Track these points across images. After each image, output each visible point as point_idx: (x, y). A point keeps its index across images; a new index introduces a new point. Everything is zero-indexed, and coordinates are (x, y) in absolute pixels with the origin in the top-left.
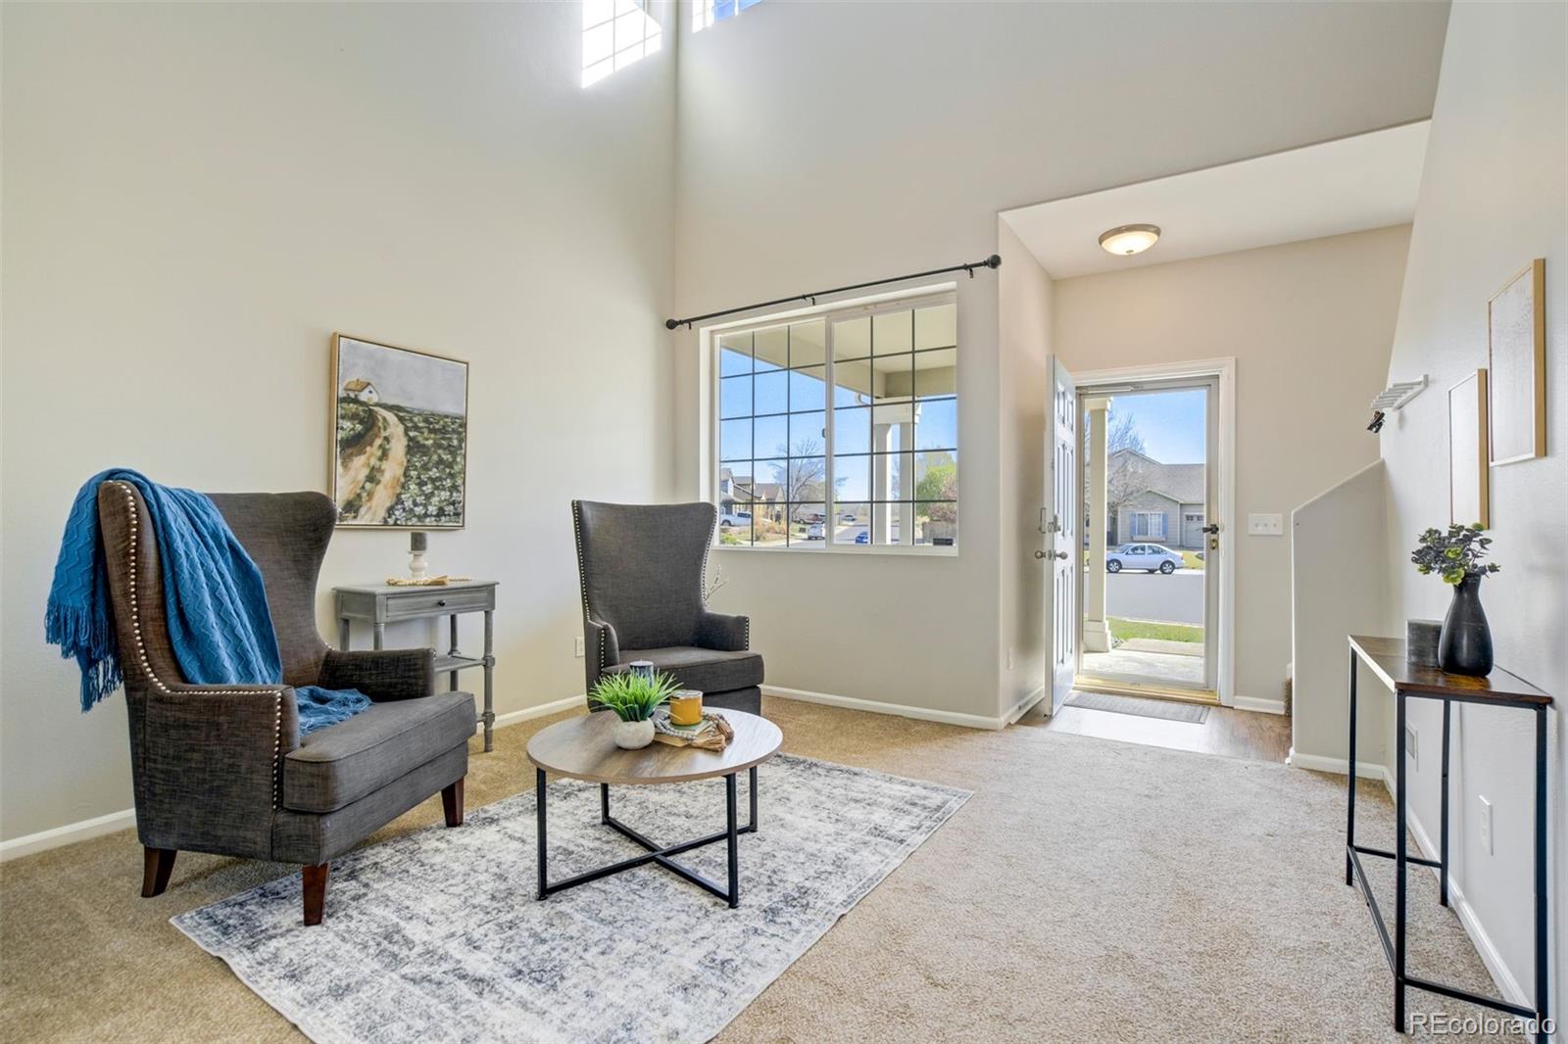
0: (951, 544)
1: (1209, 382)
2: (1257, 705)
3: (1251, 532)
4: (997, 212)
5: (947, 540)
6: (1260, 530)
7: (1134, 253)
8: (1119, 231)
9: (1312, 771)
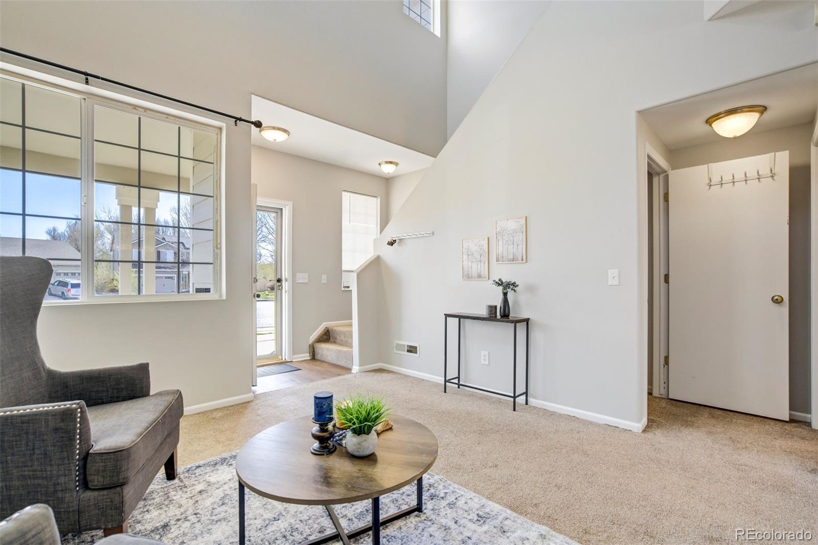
0: (209, 292)
1: (276, 211)
2: (302, 357)
3: (297, 282)
4: (252, 94)
5: (206, 289)
6: (300, 281)
7: (276, 141)
8: (274, 128)
9: (365, 372)
